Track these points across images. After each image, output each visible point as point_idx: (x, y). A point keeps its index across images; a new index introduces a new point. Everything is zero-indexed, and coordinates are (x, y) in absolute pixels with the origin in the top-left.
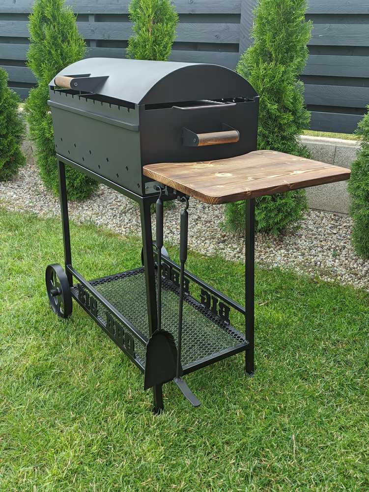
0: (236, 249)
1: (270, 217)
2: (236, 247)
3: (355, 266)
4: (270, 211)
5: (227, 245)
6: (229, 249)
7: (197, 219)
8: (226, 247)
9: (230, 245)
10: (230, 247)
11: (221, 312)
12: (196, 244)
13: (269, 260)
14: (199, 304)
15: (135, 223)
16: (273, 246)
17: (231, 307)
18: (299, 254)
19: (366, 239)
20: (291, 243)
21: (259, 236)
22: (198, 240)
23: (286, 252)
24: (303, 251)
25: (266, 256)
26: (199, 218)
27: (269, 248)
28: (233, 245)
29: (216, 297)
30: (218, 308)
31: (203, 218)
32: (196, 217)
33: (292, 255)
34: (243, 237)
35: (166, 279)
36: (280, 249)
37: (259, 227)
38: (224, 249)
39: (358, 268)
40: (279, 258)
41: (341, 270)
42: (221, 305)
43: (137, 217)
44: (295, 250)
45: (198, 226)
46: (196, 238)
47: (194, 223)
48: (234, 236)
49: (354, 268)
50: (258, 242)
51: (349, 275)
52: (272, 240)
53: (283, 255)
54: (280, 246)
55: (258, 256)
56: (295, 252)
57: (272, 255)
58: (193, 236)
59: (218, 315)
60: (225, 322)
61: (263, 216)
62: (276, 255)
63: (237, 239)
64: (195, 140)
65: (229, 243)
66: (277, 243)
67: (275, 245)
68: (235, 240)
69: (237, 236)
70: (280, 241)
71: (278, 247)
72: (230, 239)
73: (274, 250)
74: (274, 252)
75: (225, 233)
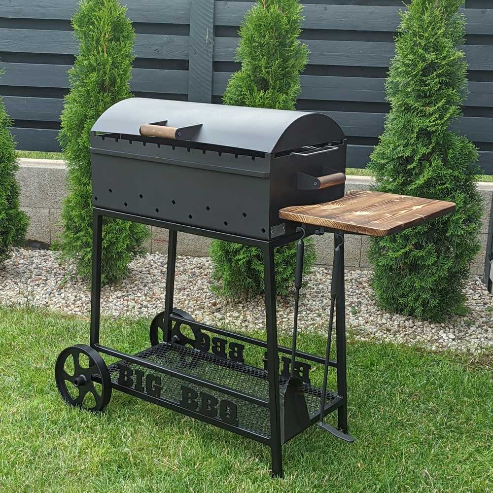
3: (384, 321)
6: (230, 319)
8: (224, 316)
9: (228, 314)
11: (297, 372)
14: (263, 372)
18: (315, 315)
19: (392, 288)
24: (317, 312)
28: (232, 313)
29: (288, 357)
35: (203, 353)
39: (388, 323)
41: (369, 328)
44: (308, 312)
48: (228, 303)
49: (384, 324)
51: (381, 332)
54: (289, 309)
60: (303, 383)
62: (289, 319)
63: (234, 306)
64: (315, 184)
65: (226, 312)
66: (283, 306)
67: (282, 308)
68: (231, 307)
69: (231, 302)
70: (285, 303)
71: (288, 310)
72: (224, 307)
73: (284, 314)
74: (285, 316)
75: (214, 301)
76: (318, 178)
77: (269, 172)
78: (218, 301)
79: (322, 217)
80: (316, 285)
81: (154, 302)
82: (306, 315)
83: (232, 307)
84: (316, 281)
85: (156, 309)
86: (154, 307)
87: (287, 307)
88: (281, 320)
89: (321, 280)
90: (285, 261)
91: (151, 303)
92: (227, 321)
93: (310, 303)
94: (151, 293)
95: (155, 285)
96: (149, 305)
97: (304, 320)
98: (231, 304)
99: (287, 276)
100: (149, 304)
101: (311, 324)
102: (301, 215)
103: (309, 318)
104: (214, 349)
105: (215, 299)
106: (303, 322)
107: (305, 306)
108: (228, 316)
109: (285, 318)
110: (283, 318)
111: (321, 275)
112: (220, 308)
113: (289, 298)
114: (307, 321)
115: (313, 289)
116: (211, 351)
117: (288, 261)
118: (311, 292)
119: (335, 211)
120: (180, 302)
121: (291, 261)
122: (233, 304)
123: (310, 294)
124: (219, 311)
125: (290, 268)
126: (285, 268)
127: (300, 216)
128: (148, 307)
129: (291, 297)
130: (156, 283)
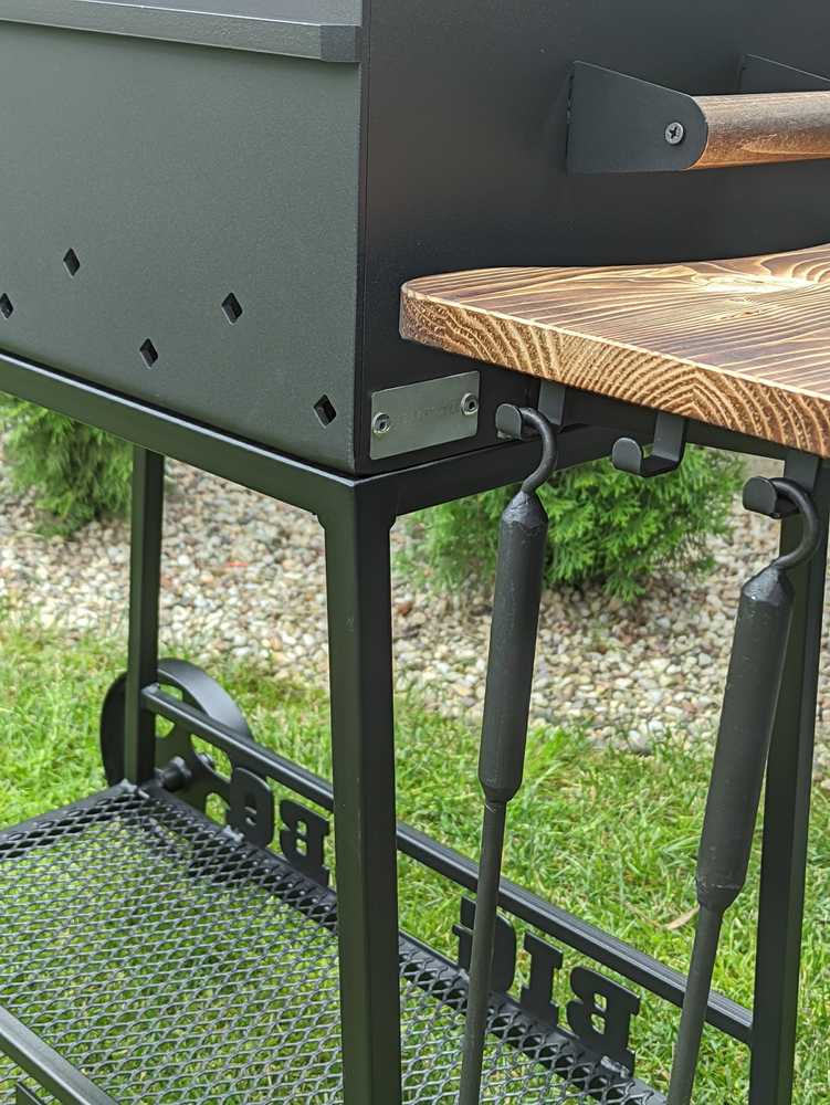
0: (472, 662)
1: (607, 529)
2: (469, 653)
4: (610, 503)
5: (427, 648)
6: (443, 667)
7: (276, 542)
8: (427, 655)
9: (442, 649)
10: (443, 659)
11: (579, 1014)
12: (299, 650)
13: (616, 707)
14: (451, 972)
15: (17, 566)
16: (614, 642)
17: (642, 993)
20: (679, 627)
21: (552, 605)
22: (305, 631)
23: (672, 669)
25: (600, 689)
26: (285, 534)
27: (602, 651)
28: (453, 646)
29: (550, 941)
30: (562, 995)
31: (301, 534)
32: (272, 533)
33: (697, 676)
34: (487, 610)
35: (250, 847)
36: (644, 658)
37: (564, 568)
38: (422, 668)
40: (655, 695)
42: (580, 979)
43: (20, 540)
44: (704, 659)
45: (285, 571)
46: (294, 623)
47: (269, 559)
48: (449, 608)
50: (550, 628)
52: (603, 618)
53: (665, 680)
54: (642, 642)
55: (567, 691)
56: (704, 667)
57: (622, 683)
58: (277, 617)
59: (564, 1024)
60: (606, 1062)
61: (582, 524)
62: (635, 681)
63: (465, 621)
64: (674, 133)
65: (437, 641)
66: (626, 631)
67: (620, 638)
68: (455, 623)
69: (460, 608)
70: (634, 620)
71: (638, 649)
72: (434, 621)
73: (624, 660)
74: (626, 669)
75: (408, 597)
76: (694, 98)
77: (356, 20)
78: (420, 600)
79: (665, 348)
80: (746, 559)
81: (220, 590)
82: (697, 670)
83: (460, 623)
84: (748, 545)
85: (220, 612)
86: (213, 606)
87: (639, 636)
88: (607, 685)
89: (762, 543)
90: (637, 490)
91: (209, 593)
92: (428, 675)
93: (715, 625)
94: (222, 558)
95: (243, 532)
96: (199, 601)
97: (686, 690)
98: (457, 615)
99: (640, 540)
100: (200, 597)
101: (707, 707)
102: (531, 322)
103: (704, 681)
104: (288, 841)
105: (414, 594)
106: (680, 696)
107: (697, 636)
108: (438, 655)
109: (624, 677)
110: (615, 678)
111: (765, 527)
112: (419, 626)
113: (650, 604)
114: (695, 692)
115: (734, 573)
116: (275, 845)
117: (647, 491)
118: (725, 583)
119: (775, 309)
120: (299, 594)
121: (659, 493)
122: (463, 615)
123: (722, 592)
124: (416, 636)
125: (655, 513)
126: (637, 515)
127: (521, 329)
128: (194, 607)
129: (657, 602)
130: (251, 525)
